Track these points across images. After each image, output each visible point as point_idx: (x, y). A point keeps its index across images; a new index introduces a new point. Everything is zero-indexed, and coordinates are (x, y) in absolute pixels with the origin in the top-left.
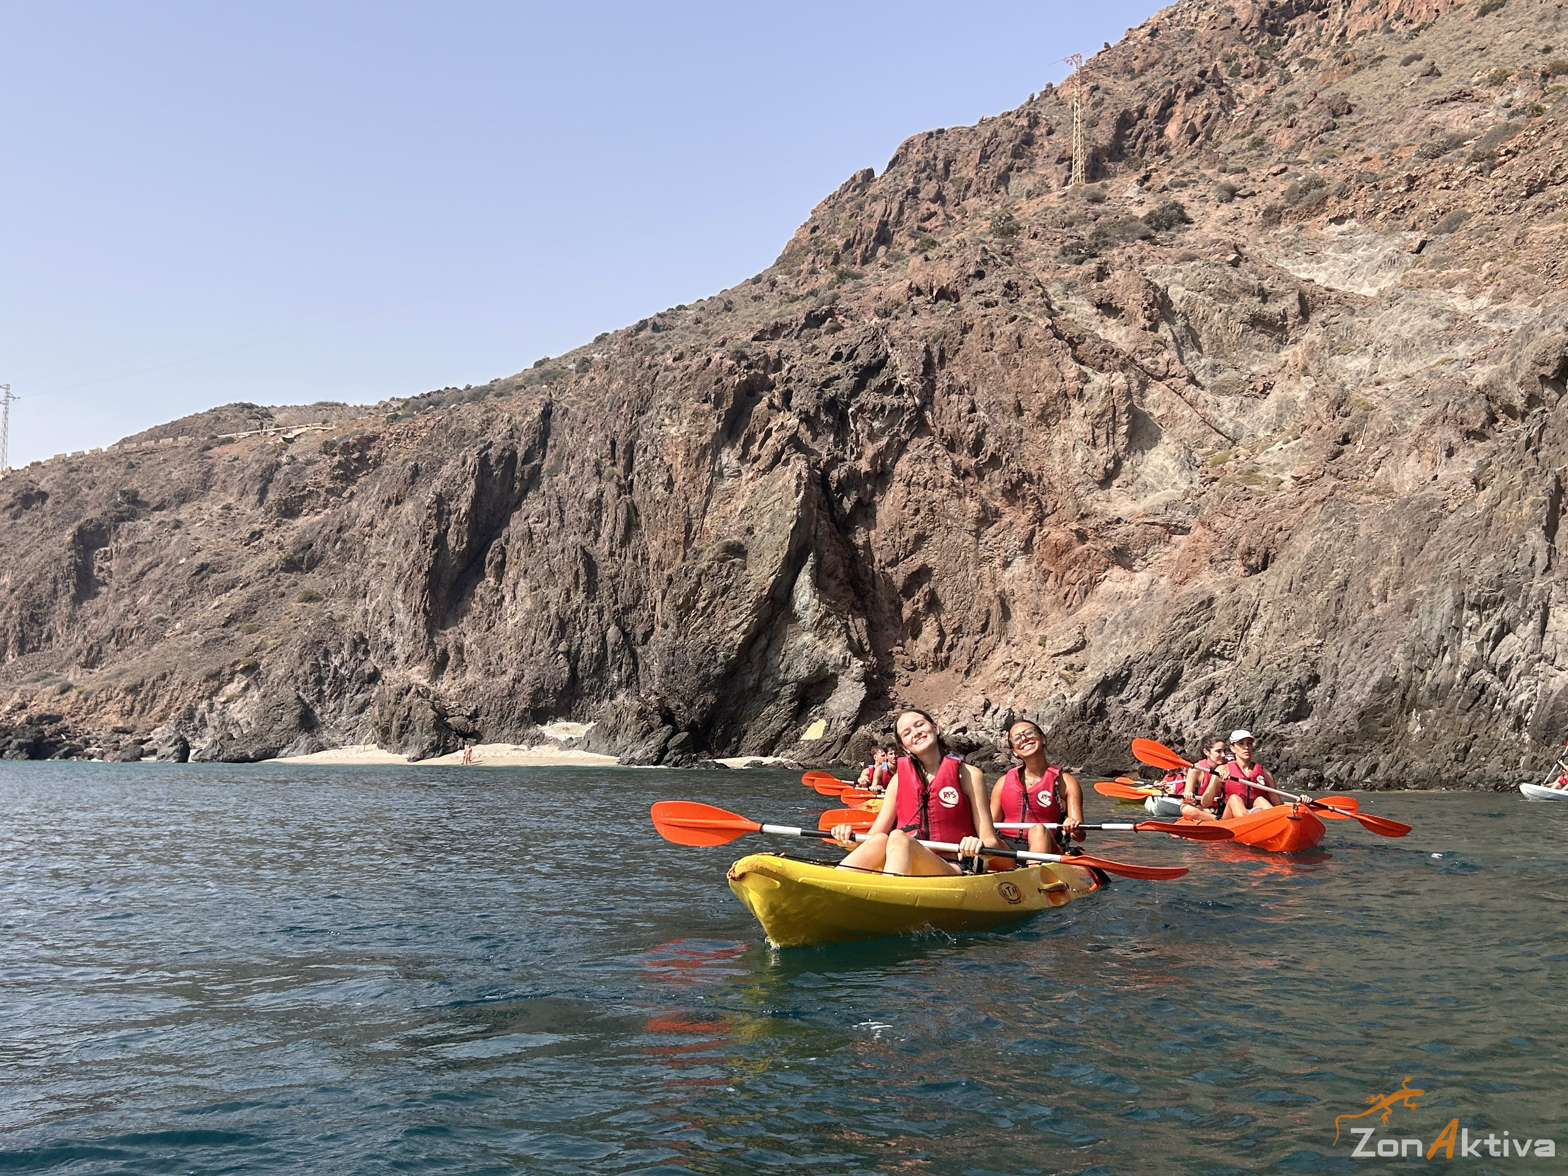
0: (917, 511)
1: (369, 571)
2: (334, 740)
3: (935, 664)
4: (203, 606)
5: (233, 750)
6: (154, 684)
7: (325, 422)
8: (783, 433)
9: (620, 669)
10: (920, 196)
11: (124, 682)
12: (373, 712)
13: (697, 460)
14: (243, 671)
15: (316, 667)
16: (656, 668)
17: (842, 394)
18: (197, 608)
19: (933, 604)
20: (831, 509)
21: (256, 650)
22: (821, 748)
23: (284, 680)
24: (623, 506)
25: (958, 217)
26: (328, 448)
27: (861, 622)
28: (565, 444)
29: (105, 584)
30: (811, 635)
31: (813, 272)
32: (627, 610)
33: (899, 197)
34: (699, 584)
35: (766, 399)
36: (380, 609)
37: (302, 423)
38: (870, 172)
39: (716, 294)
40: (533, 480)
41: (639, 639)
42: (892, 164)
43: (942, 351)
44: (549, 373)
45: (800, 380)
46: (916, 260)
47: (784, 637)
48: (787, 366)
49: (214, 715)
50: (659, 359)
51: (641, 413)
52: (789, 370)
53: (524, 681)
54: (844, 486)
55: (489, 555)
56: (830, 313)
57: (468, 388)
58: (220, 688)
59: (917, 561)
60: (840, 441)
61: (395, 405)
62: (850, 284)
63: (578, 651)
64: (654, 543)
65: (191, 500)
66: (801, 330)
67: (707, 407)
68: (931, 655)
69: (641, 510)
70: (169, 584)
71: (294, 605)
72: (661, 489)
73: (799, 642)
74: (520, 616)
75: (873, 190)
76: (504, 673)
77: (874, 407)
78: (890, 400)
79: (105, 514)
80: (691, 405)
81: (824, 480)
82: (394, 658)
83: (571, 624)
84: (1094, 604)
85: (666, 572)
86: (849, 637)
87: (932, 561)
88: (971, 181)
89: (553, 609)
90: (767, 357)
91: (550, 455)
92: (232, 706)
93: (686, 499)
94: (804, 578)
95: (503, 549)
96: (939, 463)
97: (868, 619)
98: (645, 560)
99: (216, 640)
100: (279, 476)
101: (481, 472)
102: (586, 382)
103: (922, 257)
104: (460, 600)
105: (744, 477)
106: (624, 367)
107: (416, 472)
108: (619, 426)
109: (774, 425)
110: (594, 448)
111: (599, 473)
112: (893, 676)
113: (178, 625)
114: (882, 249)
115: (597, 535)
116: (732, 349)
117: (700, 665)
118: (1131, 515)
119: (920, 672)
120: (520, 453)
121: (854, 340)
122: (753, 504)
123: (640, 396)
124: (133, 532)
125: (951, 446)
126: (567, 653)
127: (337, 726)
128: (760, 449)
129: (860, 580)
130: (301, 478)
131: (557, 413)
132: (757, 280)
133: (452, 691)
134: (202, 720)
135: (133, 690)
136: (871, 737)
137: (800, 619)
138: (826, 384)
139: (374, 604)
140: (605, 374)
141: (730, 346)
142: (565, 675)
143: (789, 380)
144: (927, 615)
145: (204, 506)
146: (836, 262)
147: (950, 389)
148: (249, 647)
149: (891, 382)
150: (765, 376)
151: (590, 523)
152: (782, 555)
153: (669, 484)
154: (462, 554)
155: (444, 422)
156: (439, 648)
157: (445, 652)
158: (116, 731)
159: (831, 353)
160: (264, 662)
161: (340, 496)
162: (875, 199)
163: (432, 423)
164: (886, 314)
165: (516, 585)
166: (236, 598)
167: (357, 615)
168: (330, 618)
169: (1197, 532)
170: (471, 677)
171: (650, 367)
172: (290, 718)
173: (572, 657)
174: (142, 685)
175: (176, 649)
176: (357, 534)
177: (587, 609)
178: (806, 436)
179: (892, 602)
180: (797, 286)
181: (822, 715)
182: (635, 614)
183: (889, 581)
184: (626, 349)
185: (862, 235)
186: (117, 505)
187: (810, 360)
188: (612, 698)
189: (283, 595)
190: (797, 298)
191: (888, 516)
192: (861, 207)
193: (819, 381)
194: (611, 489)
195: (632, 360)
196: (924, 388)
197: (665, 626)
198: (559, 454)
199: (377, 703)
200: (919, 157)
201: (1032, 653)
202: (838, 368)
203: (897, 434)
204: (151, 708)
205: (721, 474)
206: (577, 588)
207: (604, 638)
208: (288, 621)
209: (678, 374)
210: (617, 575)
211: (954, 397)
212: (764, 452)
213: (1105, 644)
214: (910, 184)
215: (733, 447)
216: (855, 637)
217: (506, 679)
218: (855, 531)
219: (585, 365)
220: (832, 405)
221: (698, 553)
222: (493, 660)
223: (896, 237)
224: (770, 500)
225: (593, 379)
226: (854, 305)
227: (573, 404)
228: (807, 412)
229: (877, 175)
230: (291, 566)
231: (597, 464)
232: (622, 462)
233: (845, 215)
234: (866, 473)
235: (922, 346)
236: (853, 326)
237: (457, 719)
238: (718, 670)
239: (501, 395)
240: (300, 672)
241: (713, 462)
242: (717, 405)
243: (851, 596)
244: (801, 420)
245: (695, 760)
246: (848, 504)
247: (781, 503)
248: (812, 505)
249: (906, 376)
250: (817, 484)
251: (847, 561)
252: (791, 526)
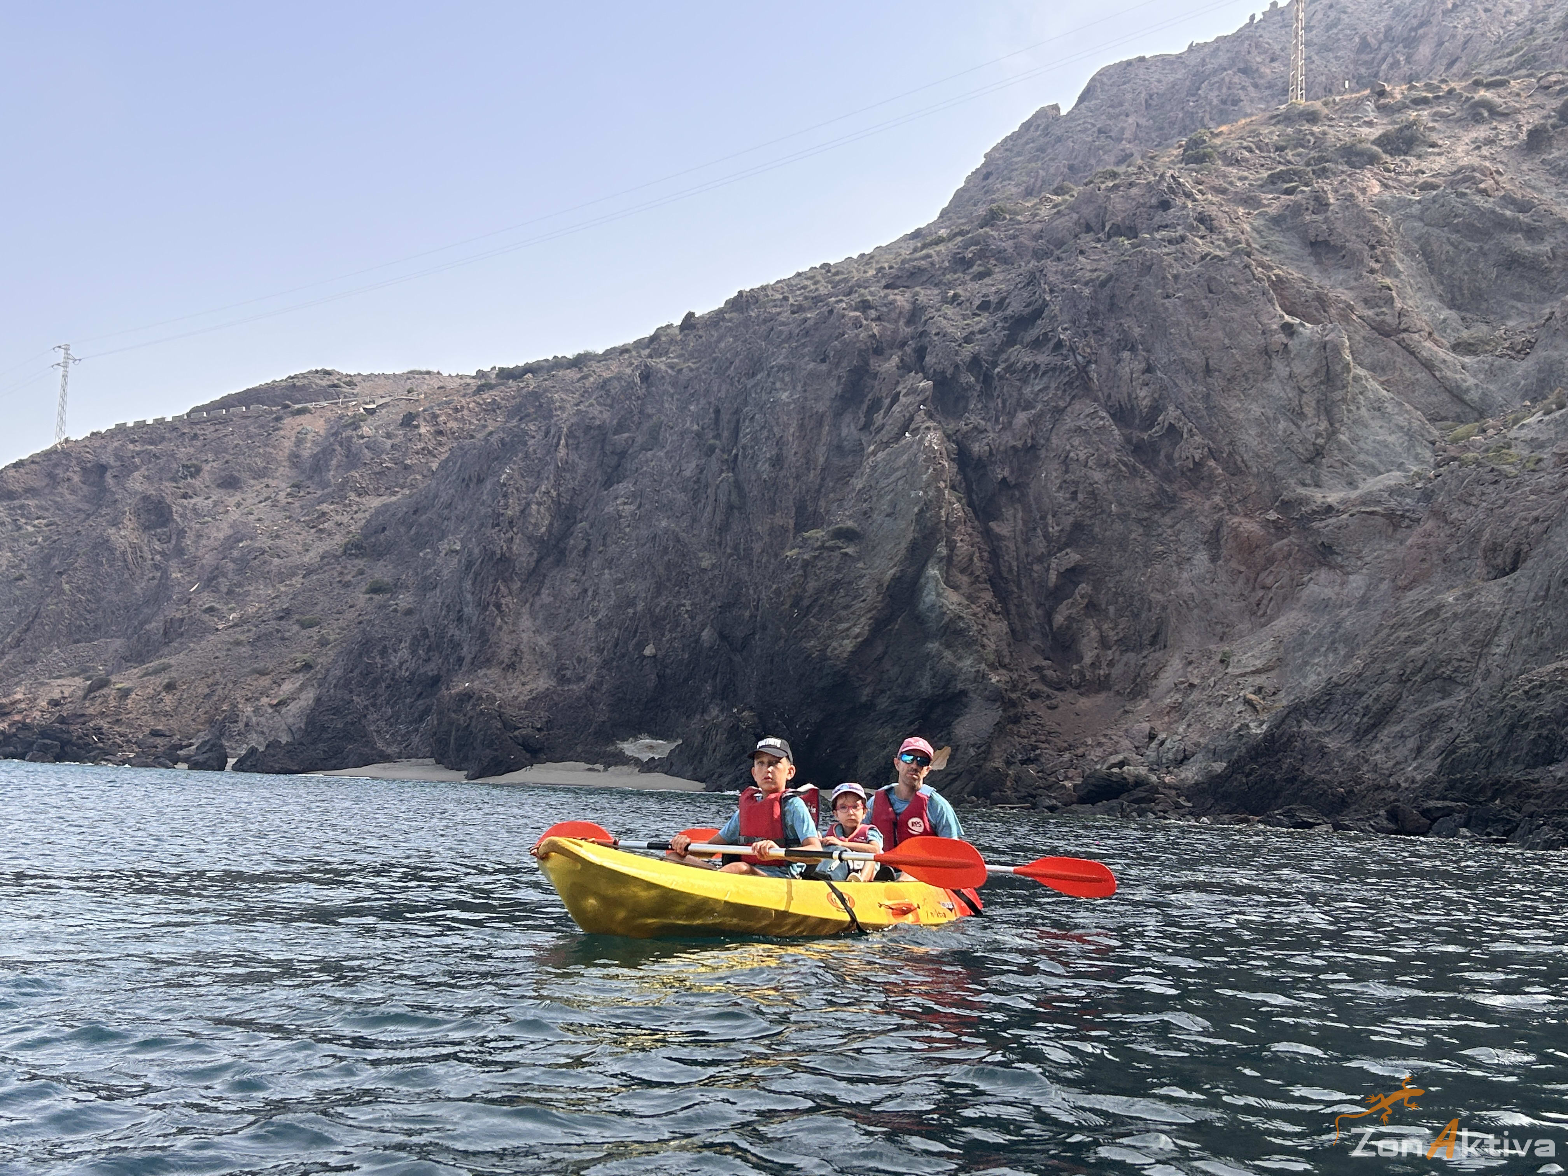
0: (1074, 495)
3: (1092, 684)
4: (259, 596)
5: (274, 760)
8: (912, 398)
11: (167, 679)
13: (812, 431)
14: (299, 670)
15: (373, 667)
17: (987, 351)
18: (253, 597)
19: (1092, 609)
21: (315, 645)
24: (725, 485)
32: (725, 608)
34: (804, 577)
35: (895, 358)
38: (1055, 109)
41: (738, 643)
42: (1082, 99)
43: (1112, 298)
45: (934, 334)
48: (923, 318)
49: (262, 719)
52: (926, 323)
56: (980, 255)
58: (271, 689)
59: (1072, 556)
62: (1006, 221)
63: (667, 656)
64: (759, 529)
66: (943, 275)
67: (824, 367)
68: (1087, 672)
69: (745, 491)
72: (769, 466)
76: (582, 679)
77: (1025, 368)
78: (1043, 358)
80: (806, 365)
81: (961, 456)
82: (460, 659)
84: (1293, 614)
85: (771, 565)
87: (1091, 556)
90: (899, 308)
91: (645, 426)
92: (283, 710)
93: (798, 478)
94: (933, 571)
95: (588, 534)
96: (1104, 436)
98: (749, 550)
99: (272, 633)
105: (865, 452)
108: (724, 392)
109: (902, 388)
110: (695, 417)
111: (699, 447)
112: (1037, 696)
113: (232, 617)
115: (694, 520)
116: (858, 298)
118: (1343, 502)
119: (1071, 693)
121: (1004, 288)
122: (873, 483)
126: (654, 658)
128: (885, 416)
129: (1002, 578)
132: (917, 234)
134: (248, 724)
138: (968, 339)
139: (444, 596)
141: (856, 296)
143: (923, 334)
144: (1083, 623)
147: (1120, 345)
148: (307, 644)
149: (1047, 337)
150: (896, 331)
151: (687, 506)
152: (905, 543)
153: (779, 460)
159: (977, 302)
160: (323, 660)
164: (1046, 255)
166: (296, 587)
168: (396, 611)
169: (1430, 525)
170: (544, 683)
172: (341, 724)
173: (660, 662)
175: (228, 643)
177: (678, 607)
179: (1042, 605)
181: (950, 743)
187: (950, 311)
193: (960, 335)
194: (711, 466)
196: (1087, 343)
197: (763, 628)
199: (435, 710)
201: (1213, 672)
202: (984, 319)
203: (1052, 399)
205: (839, 449)
207: (697, 641)
211: (1125, 354)
212: (889, 421)
213: (1306, 663)
215: (854, 415)
217: (584, 686)
218: (997, 519)
220: (974, 364)
221: (805, 540)
224: (893, 478)
226: (1009, 246)
228: (943, 372)
229: (1063, 112)
230: (360, 551)
231: (698, 436)
232: (726, 434)
234: (1014, 447)
235: (1087, 292)
236: (1005, 270)
237: (525, 731)
238: (824, 682)
241: (830, 433)
242: (837, 365)
244: (936, 383)
246: (989, 485)
247: (906, 482)
248: (942, 484)
249: (1066, 329)
250: (953, 460)
251: (986, 554)
252: (916, 510)
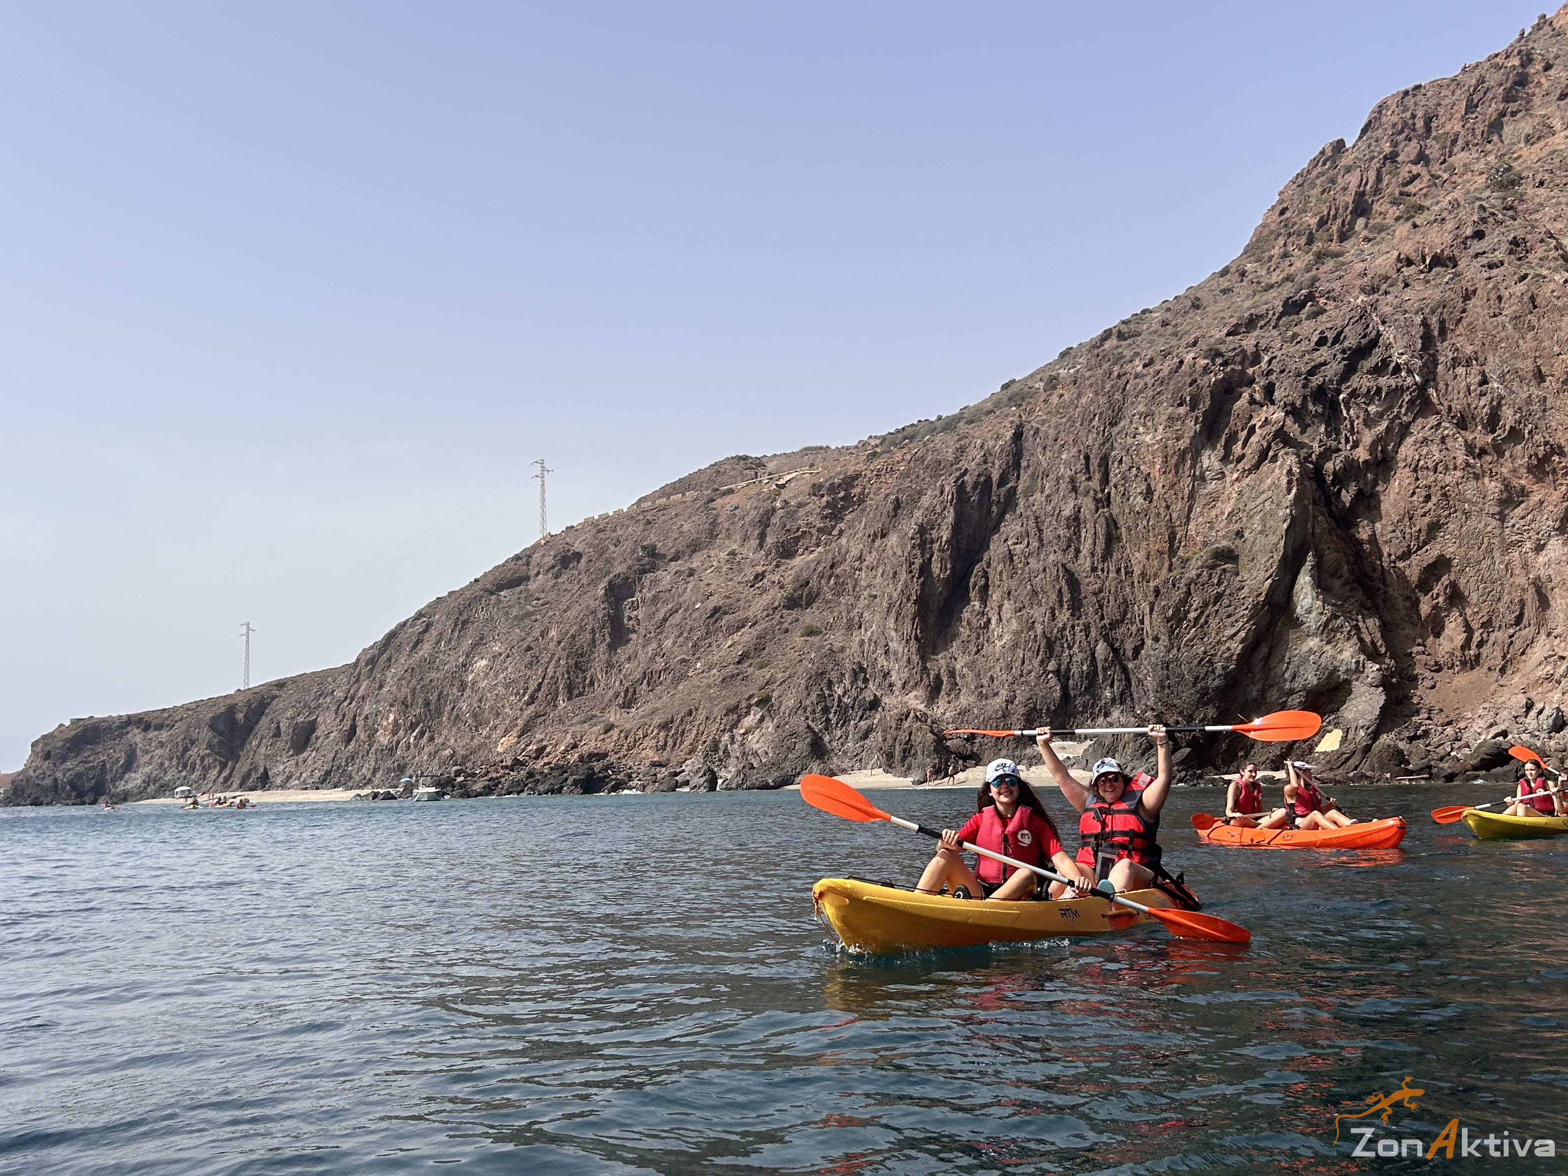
0: (1428, 498)
1: (863, 602)
2: (843, 766)
3: (1464, 663)
4: (719, 646)
5: (755, 778)
6: (682, 720)
7: (811, 466)
8: (1267, 429)
9: (1112, 685)
10: (1399, 159)
11: (658, 720)
12: (876, 737)
13: (1177, 466)
14: (758, 704)
15: (822, 697)
16: (1150, 683)
17: (1331, 381)
18: (714, 648)
19: (1456, 597)
20: (1328, 504)
21: (767, 683)
22: (1339, 759)
23: (795, 711)
24: (1102, 520)
25: (1445, 176)
26: (816, 490)
27: (1373, 623)
28: (1039, 464)
29: (635, 631)
30: (1317, 640)
31: (1285, 255)
32: (1114, 625)
33: (1375, 165)
34: (1188, 593)
35: (1246, 395)
36: (874, 638)
37: (793, 469)
38: (1340, 144)
39: (1181, 292)
40: (1009, 502)
41: (1129, 654)
42: (1364, 131)
43: (1442, 323)
44: (1017, 394)
45: (1282, 371)
46: (1403, 229)
47: (1287, 643)
48: (1266, 358)
49: (736, 746)
50: (1128, 367)
51: (1113, 424)
52: (1270, 362)
53: (1016, 702)
54: (1340, 478)
55: (972, 580)
56: (1310, 297)
57: (940, 418)
58: (739, 721)
59: (1432, 552)
60: (1333, 429)
61: (873, 442)
62: (1330, 264)
63: (1068, 670)
64: (1137, 555)
65: (701, 549)
66: (1279, 318)
67: (1182, 410)
68: (1458, 653)
69: (1121, 523)
70: (688, 627)
71: (798, 640)
72: (1140, 499)
73: (1304, 648)
74: (1007, 638)
75: (1345, 161)
76: (996, 694)
77: (1369, 391)
78: (1385, 381)
79: (629, 568)
80: (1165, 410)
81: (1317, 474)
82: (891, 685)
83: (1058, 643)
85: (1152, 584)
86: (1361, 640)
87: (1450, 550)
88: (1457, 135)
89: (1039, 629)
90: (1243, 351)
91: (1024, 477)
92: (750, 737)
93: (1168, 507)
94: (1304, 580)
95: (986, 572)
96: (1450, 443)
97: (1380, 618)
98: (1129, 573)
99: (733, 676)
100: (775, 520)
101: (959, 499)
102: (1054, 399)
103: (1409, 225)
104: (949, 625)
105: (1228, 479)
106: (1093, 380)
107: (897, 505)
108: (1091, 440)
109: (1256, 421)
110: (1068, 464)
111: (1075, 489)
112: (1415, 678)
113: (699, 665)
114: (1361, 222)
115: (1078, 551)
116: (1205, 348)
117: (1197, 678)
119: (1446, 673)
120: (995, 477)
121: (1339, 323)
122: (1241, 506)
123: (1111, 406)
124: (655, 582)
125: (1462, 423)
126: (1057, 672)
127: (845, 753)
128: (1243, 447)
129: (1368, 577)
130: (794, 520)
131: (1028, 434)
132: (1225, 272)
133: (948, 714)
134: (726, 751)
135: (665, 726)
136: (1396, 746)
137: (1303, 623)
138: (1312, 372)
139: (869, 633)
140: (1073, 389)
141: (1203, 345)
142: (1057, 695)
143: (1270, 372)
144: (1449, 610)
145: (712, 553)
146: (1310, 241)
147: (1455, 362)
148: (761, 682)
149: (1385, 362)
150: (1243, 372)
151: (1070, 540)
152: (1277, 556)
153: (1149, 493)
154: (947, 581)
155: (920, 455)
156: (932, 673)
157: (938, 677)
158: (654, 764)
159: (1315, 339)
160: (775, 694)
161: (830, 534)
162: (1348, 170)
163: (908, 457)
164: (1374, 290)
165: (1000, 607)
166: (746, 637)
167: (855, 645)
168: (830, 649)
170: (965, 700)
171: (1119, 376)
172: (802, 746)
173: (1063, 675)
174: (672, 722)
175: (699, 687)
176: (848, 569)
177: (1073, 627)
178: (1293, 429)
179: (1408, 598)
180: (1269, 272)
181: (1337, 725)
182: (1122, 629)
183: (1401, 576)
184: (1093, 362)
185: (1337, 209)
186: (639, 559)
187: (1291, 349)
188: (1106, 715)
189: (787, 631)
190: (1272, 286)
191: (1395, 505)
192: (1333, 181)
193: (1304, 370)
194: (1087, 504)
195: (1100, 371)
196: (1425, 365)
197: (1156, 639)
198: (1033, 474)
199: (880, 729)
200: (1395, 119)
202: (1324, 353)
203: (1397, 417)
204: (682, 742)
205: (1203, 478)
206: (1061, 606)
207: (1093, 654)
208: (793, 655)
209: (1149, 380)
210: (1101, 591)
211: (1460, 370)
212: (1248, 451)
214: (1387, 148)
215: (1214, 448)
216: (1368, 639)
217: (999, 700)
218: (1357, 525)
219: (1052, 383)
220: (1320, 394)
221: (1185, 561)
222: (985, 681)
223: (1376, 207)
224: (1259, 501)
225: (1062, 395)
226: (1337, 285)
227: (1043, 422)
228: (1293, 404)
229: (1349, 145)
230: (792, 603)
231: (1072, 480)
232: (1097, 476)
233: (1316, 191)
234: (1365, 462)
235: (1418, 319)
236: (1337, 307)
237: (955, 741)
238: (1217, 682)
239: (972, 422)
240: (808, 702)
241: (1193, 466)
242: (1193, 407)
243: (1359, 595)
244: (1287, 413)
245: (1201, 777)
246: (1347, 497)
247: (1272, 502)
248: (1306, 502)
249: (1402, 354)
250: (1310, 479)
251: (1351, 558)
252: (1285, 526)
